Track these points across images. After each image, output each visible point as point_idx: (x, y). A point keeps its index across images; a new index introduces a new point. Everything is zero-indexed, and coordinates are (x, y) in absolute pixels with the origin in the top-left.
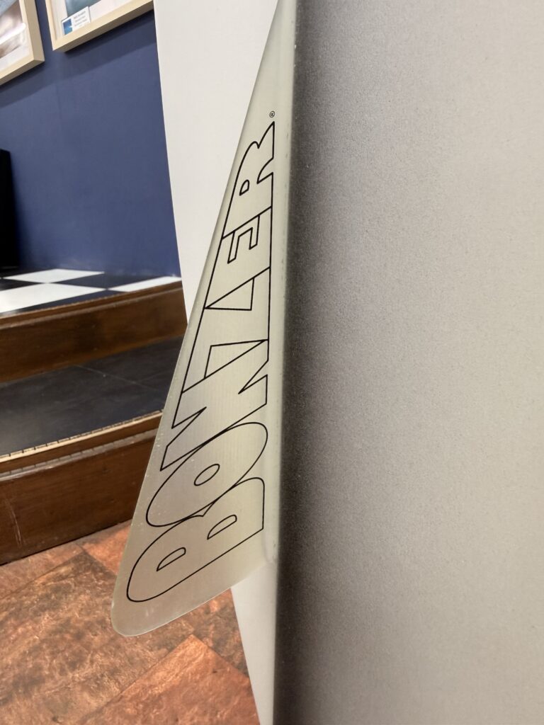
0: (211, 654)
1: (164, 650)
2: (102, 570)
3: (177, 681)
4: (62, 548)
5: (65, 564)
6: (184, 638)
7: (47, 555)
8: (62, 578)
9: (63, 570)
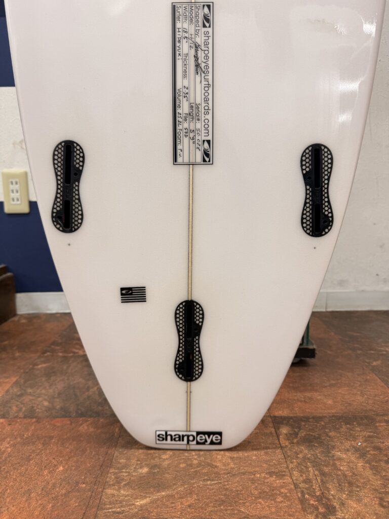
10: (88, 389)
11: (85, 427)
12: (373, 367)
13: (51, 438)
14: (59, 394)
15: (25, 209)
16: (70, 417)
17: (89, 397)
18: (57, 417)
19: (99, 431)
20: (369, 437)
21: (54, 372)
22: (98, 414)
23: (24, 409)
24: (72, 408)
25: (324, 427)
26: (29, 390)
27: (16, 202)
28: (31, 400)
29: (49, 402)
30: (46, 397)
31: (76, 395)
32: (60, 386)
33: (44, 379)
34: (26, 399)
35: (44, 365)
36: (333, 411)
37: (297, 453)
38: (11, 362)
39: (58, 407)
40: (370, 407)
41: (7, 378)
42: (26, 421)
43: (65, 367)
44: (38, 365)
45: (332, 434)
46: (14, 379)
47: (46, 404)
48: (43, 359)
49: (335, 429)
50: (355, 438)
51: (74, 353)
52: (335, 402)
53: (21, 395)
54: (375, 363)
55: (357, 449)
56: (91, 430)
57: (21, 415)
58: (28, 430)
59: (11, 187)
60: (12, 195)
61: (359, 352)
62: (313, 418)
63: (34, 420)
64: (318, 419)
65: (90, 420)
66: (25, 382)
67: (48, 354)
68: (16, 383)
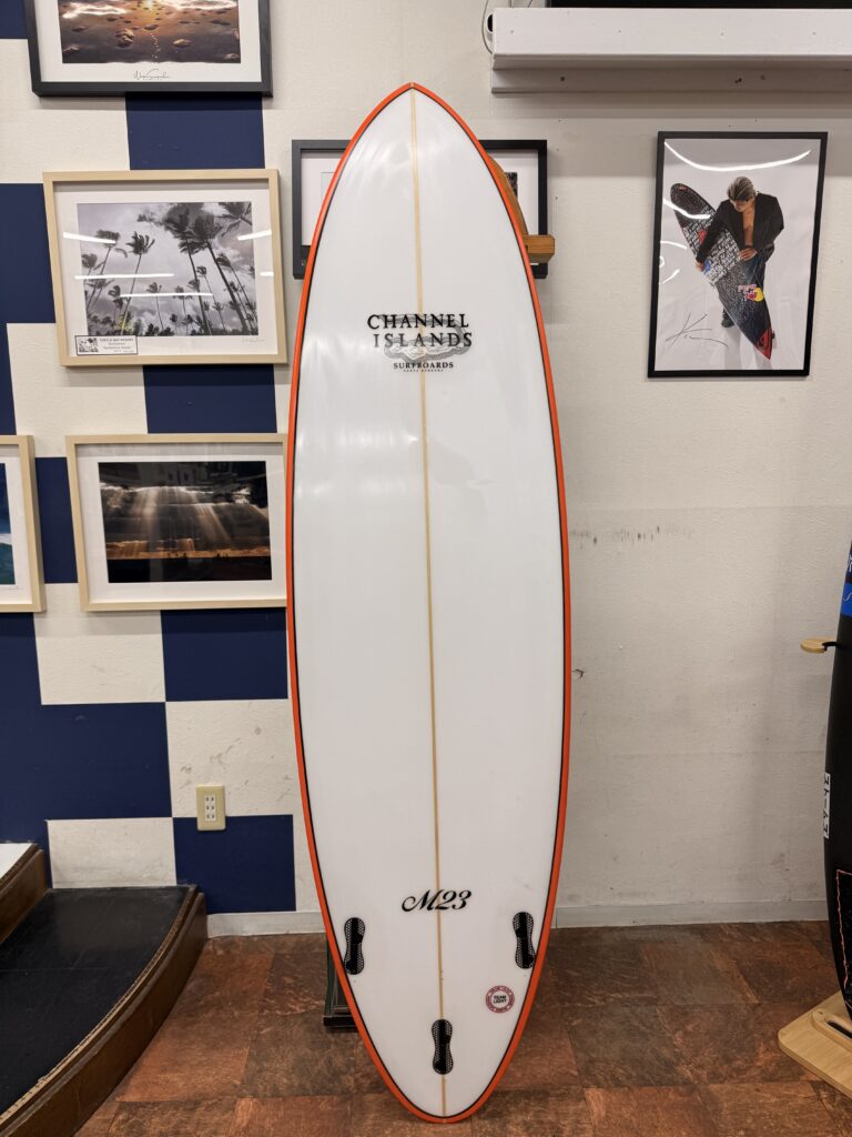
0: (255, 1100)
1: (230, 1112)
2: (148, 1103)
3: (249, 1117)
4: (101, 1109)
5: (117, 1115)
6: (235, 1102)
7: (97, 1117)
8: (124, 1121)
9: (121, 1117)
10: (317, 1061)
11: (324, 1106)
12: (572, 1027)
13: (300, 1117)
14: (293, 1068)
15: (221, 825)
16: (308, 1095)
17: (319, 1072)
18: (297, 1095)
19: (335, 1109)
20: (540, 1111)
21: (280, 1040)
22: (331, 1092)
23: (268, 1087)
24: (308, 1086)
25: (508, 1103)
26: (265, 1065)
27: (211, 819)
28: (271, 1077)
29: (288, 1079)
30: (282, 1073)
31: (308, 1070)
32: (291, 1058)
33: (273, 1050)
34: (267, 1075)
35: (268, 1030)
36: (519, 1085)
37: (481, 1128)
38: (235, 1026)
39: (296, 1084)
40: (550, 1081)
41: (240, 1048)
42: (275, 1100)
43: (288, 1033)
44: (262, 1030)
45: (512, 1109)
46: (247, 1050)
47: (285, 1081)
48: (263, 1021)
49: (516, 1103)
50: (528, 1112)
51: (291, 1009)
52: (524, 1075)
53: (260, 1071)
54: (575, 1023)
55: (525, 1123)
56: (329, 1108)
57: (268, 1094)
58: (279, 1110)
59: (207, 803)
60: (207, 812)
61: (567, 1004)
62: (502, 1093)
63: (281, 1099)
64: (505, 1093)
65: (326, 1097)
66: (258, 1055)
67: (266, 1012)
68: (250, 1054)
